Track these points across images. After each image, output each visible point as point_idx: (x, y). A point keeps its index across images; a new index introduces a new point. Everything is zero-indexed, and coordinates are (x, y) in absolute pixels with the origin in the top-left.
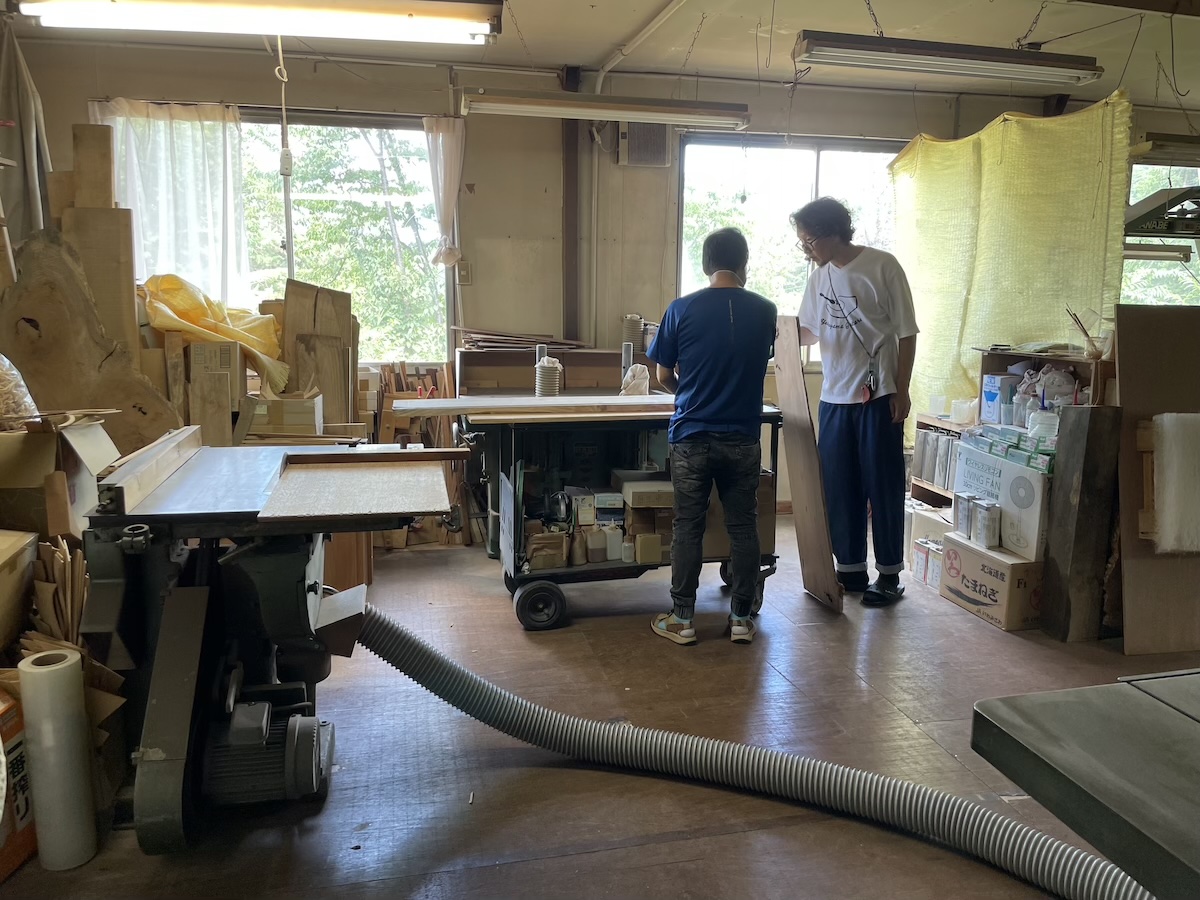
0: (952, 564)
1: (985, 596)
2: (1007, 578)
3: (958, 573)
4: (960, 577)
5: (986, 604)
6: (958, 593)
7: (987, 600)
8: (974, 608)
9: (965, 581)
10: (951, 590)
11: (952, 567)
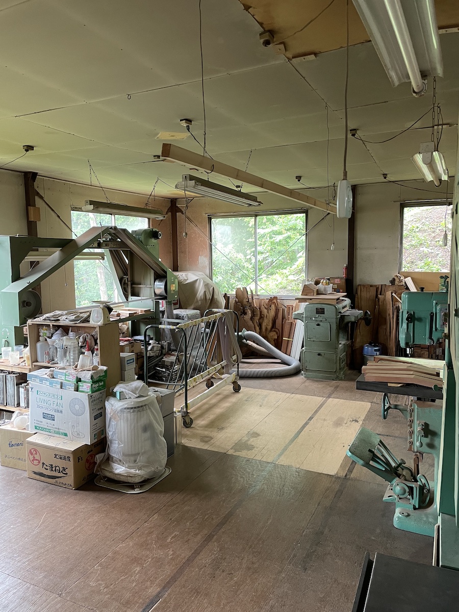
0: (34, 457)
1: (59, 472)
2: (71, 459)
3: (39, 462)
4: (41, 464)
5: (61, 477)
6: (41, 475)
7: (61, 475)
8: (53, 481)
9: (45, 466)
10: (35, 473)
11: (34, 459)
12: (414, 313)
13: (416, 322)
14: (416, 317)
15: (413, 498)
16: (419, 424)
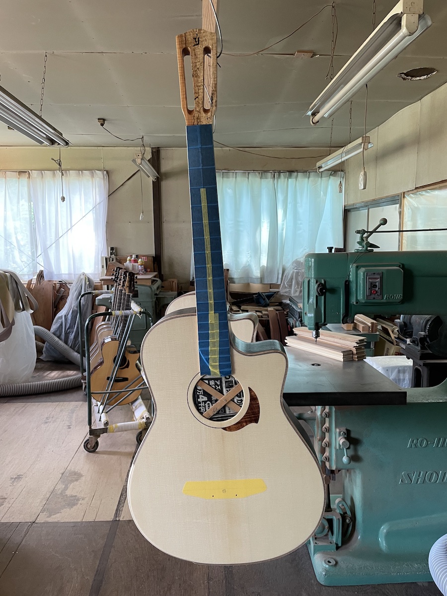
12: (325, 282)
13: (328, 294)
14: (328, 287)
15: (332, 534)
16: (340, 433)
